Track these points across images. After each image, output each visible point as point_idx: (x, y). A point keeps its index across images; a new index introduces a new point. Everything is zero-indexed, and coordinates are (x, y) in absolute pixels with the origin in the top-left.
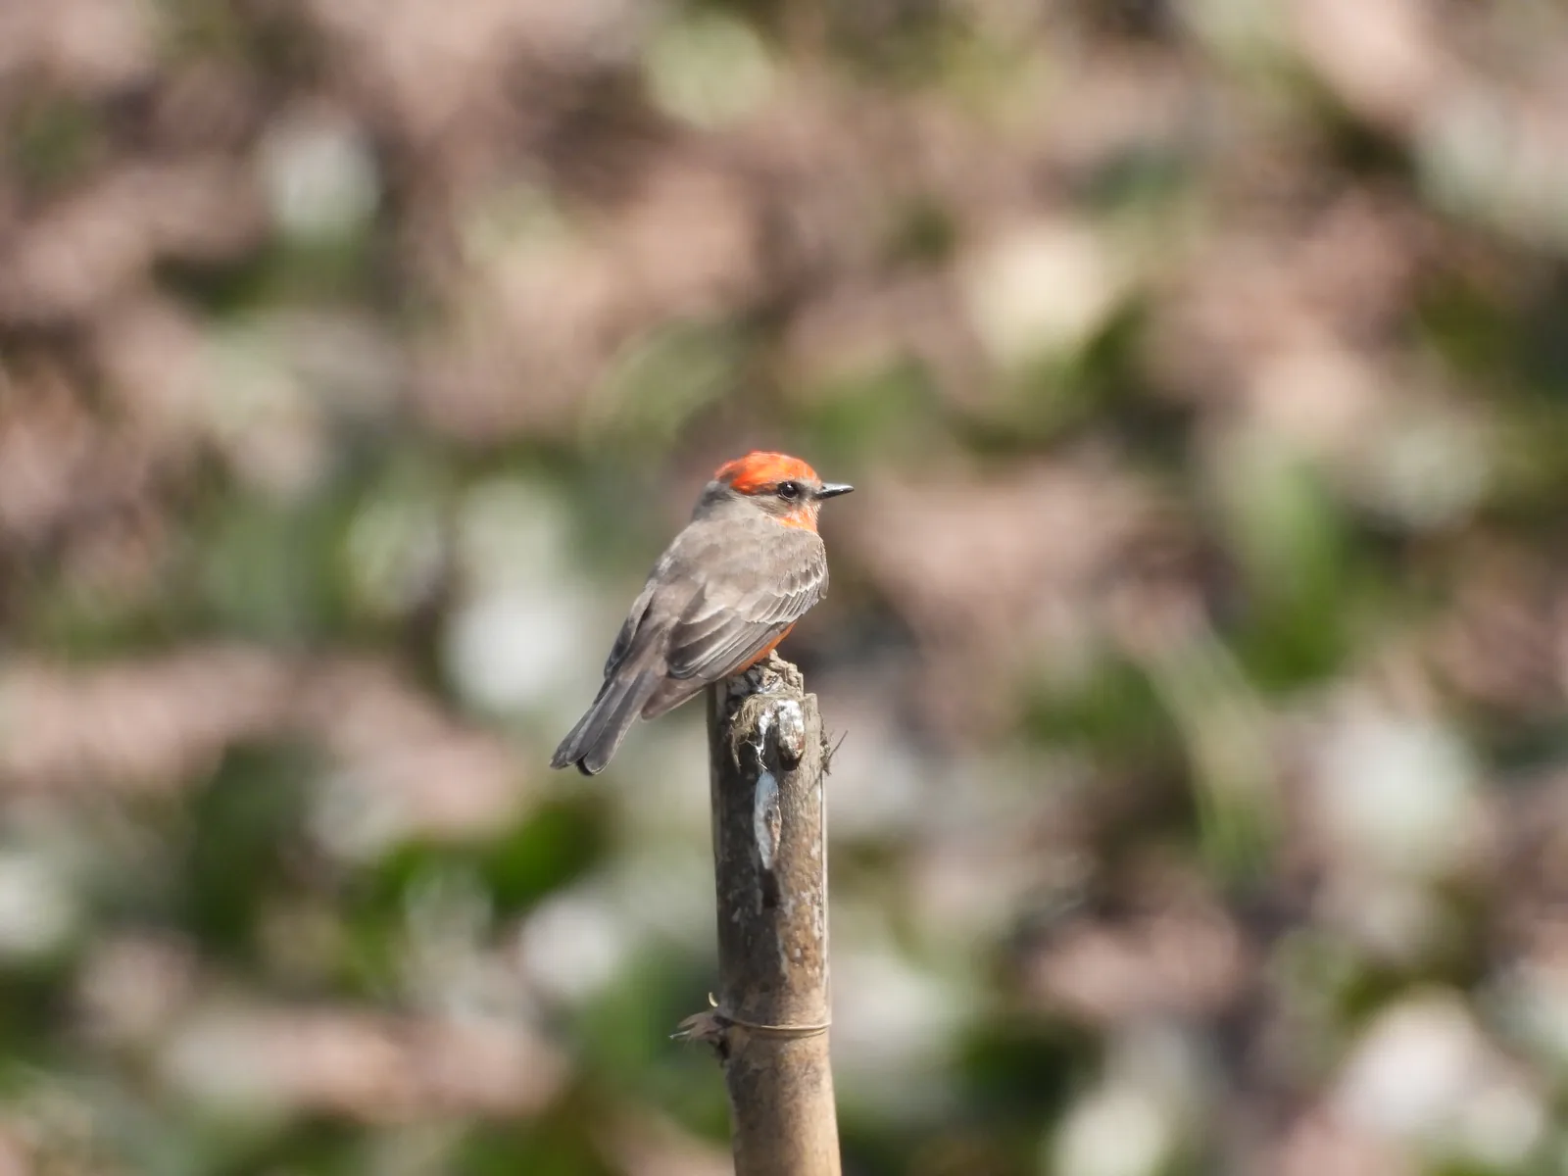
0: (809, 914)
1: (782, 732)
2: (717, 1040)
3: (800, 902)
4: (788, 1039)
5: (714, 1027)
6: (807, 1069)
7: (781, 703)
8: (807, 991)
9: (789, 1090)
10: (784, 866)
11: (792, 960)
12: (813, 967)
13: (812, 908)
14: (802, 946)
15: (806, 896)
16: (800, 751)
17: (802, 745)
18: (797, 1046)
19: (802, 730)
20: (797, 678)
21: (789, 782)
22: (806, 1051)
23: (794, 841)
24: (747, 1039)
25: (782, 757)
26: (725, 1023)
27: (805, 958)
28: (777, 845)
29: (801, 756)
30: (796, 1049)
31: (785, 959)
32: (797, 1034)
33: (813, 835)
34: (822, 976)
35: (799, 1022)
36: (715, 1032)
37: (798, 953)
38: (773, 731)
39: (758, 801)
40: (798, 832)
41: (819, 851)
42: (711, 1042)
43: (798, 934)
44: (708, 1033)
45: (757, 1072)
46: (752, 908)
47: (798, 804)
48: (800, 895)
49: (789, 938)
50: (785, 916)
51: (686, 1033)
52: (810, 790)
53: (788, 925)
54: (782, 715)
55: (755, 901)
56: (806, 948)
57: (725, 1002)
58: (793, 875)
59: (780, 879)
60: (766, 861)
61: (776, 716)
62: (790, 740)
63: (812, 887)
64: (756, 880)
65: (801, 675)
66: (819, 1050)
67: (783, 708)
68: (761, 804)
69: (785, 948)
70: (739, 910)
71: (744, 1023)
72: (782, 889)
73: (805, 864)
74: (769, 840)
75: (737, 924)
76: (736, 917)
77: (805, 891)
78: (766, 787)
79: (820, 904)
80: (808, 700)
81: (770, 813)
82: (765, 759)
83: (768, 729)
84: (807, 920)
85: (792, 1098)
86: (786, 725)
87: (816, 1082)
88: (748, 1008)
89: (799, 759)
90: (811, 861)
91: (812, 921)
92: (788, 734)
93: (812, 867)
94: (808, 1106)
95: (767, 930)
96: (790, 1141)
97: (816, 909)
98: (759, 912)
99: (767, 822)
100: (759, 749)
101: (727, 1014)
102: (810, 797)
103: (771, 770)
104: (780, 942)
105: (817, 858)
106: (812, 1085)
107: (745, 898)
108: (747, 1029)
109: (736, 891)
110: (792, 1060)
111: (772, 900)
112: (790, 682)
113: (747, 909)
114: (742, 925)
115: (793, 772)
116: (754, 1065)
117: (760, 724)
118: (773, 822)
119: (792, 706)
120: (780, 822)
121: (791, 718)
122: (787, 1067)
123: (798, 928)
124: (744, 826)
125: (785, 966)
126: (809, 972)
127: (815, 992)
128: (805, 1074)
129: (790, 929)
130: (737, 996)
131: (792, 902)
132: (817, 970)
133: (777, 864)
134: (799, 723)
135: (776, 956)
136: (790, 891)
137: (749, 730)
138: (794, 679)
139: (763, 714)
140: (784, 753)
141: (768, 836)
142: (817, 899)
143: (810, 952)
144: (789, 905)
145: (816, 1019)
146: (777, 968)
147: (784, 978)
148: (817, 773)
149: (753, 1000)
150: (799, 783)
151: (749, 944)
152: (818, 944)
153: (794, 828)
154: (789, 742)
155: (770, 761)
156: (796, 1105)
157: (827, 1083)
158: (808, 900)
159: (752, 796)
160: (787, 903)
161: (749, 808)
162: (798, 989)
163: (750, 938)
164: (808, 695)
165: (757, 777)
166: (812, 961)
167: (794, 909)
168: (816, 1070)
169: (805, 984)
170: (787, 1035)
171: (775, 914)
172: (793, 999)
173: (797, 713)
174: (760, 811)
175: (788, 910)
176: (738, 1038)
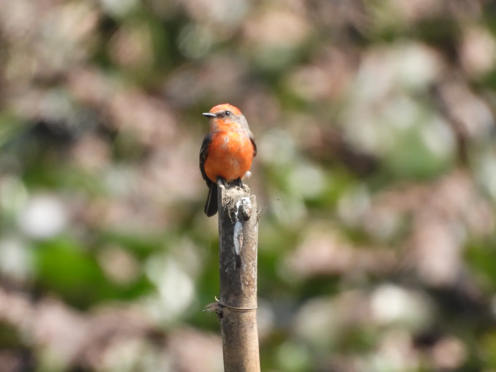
0: (251, 270)
1: (244, 208)
2: (219, 312)
3: (248, 266)
4: (243, 312)
5: (218, 308)
6: (249, 323)
7: (243, 198)
8: (250, 296)
9: (243, 329)
10: (244, 254)
11: (245, 285)
12: (252, 288)
13: (252, 268)
14: (248, 281)
15: (250, 264)
16: (250, 214)
17: (250, 212)
18: (246, 315)
19: (250, 207)
20: (248, 190)
21: (246, 225)
22: (249, 316)
23: (247, 245)
24: (229, 312)
25: (244, 216)
26: (222, 306)
27: (249, 285)
28: (241, 246)
29: (250, 216)
30: (246, 316)
31: (243, 284)
32: (246, 311)
33: (253, 243)
34: (255, 291)
35: (247, 307)
36: (218, 310)
37: (247, 283)
38: (241, 207)
39: (235, 232)
40: (248, 242)
41: (255, 248)
42: (217, 313)
43: (247, 276)
44: (216, 310)
45: (233, 323)
46: (232, 267)
47: (249, 232)
48: (248, 264)
49: (244, 278)
50: (244, 271)
51: (208, 310)
52: (253, 228)
53: (245, 273)
54: (244, 202)
55: (233, 265)
56: (250, 282)
57: (222, 299)
58: (246, 257)
59: (242, 258)
60: (238, 252)
61: (242, 202)
62: (247, 211)
63: (252, 261)
64: (234, 258)
65: (249, 189)
66: (253, 316)
67: (244, 200)
68: (236, 232)
69: (243, 282)
70: (228, 268)
71: (229, 306)
72: (242, 261)
73: (250, 253)
74: (239, 245)
75: (227, 273)
76: (227, 271)
77: (250, 262)
78: (238, 226)
79: (254, 267)
80: (253, 197)
81: (239, 235)
82: (238, 217)
83: (240, 207)
84: (250, 272)
85: (244, 332)
86: (245, 206)
87: (252, 327)
88: (230, 301)
89: (249, 217)
90: (252, 252)
91: (252, 272)
92: (246, 209)
93: (253, 254)
94: (249, 335)
95: (237, 275)
96: (243, 347)
97: (254, 268)
98: (235, 269)
99: (238, 238)
100: (236, 214)
101: (222, 303)
102: (253, 230)
103: (240, 221)
104: (241, 279)
105: (254, 251)
106: (251, 328)
107: (230, 263)
108: (230, 309)
109: (227, 262)
110: (244, 319)
111: (239, 265)
112: (245, 191)
113: (230, 268)
114: (229, 274)
115: (247, 222)
116: (232, 321)
117: (237, 205)
118: (240, 238)
119: (247, 199)
120: (242, 239)
121: (247, 203)
122: (243, 322)
123: (247, 275)
124: (230, 239)
125: (243, 287)
126: (251, 290)
127: (252, 296)
128: (249, 324)
129: (245, 275)
130: (226, 297)
131: (246, 266)
132: (253, 289)
133: (241, 253)
134: (250, 205)
135: (240, 284)
136: (245, 262)
137: (233, 207)
138: (247, 190)
139: (238, 202)
140: (245, 215)
141: (238, 243)
142: (254, 265)
143: (251, 283)
144: (244, 267)
145: (253, 306)
146: (240, 289)
147: (242, 291)
148: (255, 222)
149: (232, 299)
150: (249, 225)
151: (231, 279)
152: (253, 280)
153: (247, 241)
154: (246, 211)
155: (240, 217)
156: (246, 335)
157: (255, 327)
158: (251, 266)
159: (233, 230)
160: (244, 266)
161: (232, 233)
162: (247, 295)
163: (231, 277)
164: (253, 196)
165: (235, 223)
166: (251, 286)
167: (246, 268)
168: (252, 323)
169: (249, 294)
170: (243, 311)
171: (240, 269)
172: (245, 299)
173: (249, 202)
174: (236, 235)
175: (244, 268)
176: (226, 311)
